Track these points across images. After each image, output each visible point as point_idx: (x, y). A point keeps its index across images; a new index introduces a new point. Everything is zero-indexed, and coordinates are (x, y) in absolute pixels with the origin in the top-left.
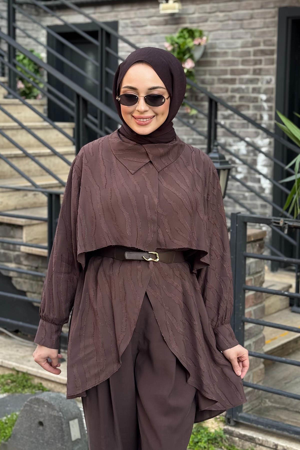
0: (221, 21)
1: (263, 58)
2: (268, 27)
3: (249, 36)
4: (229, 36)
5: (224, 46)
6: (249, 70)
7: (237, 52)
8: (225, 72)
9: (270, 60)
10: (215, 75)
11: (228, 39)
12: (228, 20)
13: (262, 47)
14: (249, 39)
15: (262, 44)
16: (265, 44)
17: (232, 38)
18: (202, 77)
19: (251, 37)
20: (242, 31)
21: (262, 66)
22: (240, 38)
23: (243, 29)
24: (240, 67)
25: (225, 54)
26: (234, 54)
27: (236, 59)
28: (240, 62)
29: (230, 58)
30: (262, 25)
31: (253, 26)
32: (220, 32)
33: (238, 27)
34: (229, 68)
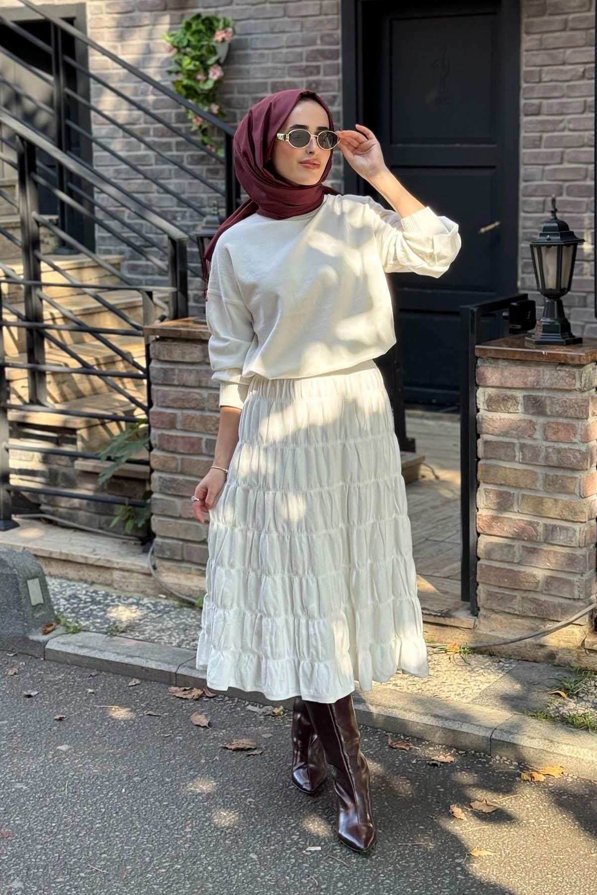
0: (254, 5)
1: (322, 63)
2: (326, 15)
3: (298, 28)
4: (268, 30)
5: (259, 45)
6: (302, 82)
7: (281, 53)
8: (263, 87)
9: (330, 66)
10: (249, 93)
11: (266, 33)
12: (265, 2)
13: (319, 47)
14: (297, 34)
15: (319, 42)
16: (323, 42)
17: (272, 33)
18: (228, 96)
19: (301, 31)
20: (286, 19)
21: (320, 77)
22: (284, 32)
23: (289, 17)
24: (287, 79)
25: (262, 55)
26: (274, 59)
27: (279, 65)
28: (286, 71)
29: (270, 65)
30: (316, 10)
31: (304, 13)
32: (252, 21)
33: (281, 13)
34: (270, 81)
